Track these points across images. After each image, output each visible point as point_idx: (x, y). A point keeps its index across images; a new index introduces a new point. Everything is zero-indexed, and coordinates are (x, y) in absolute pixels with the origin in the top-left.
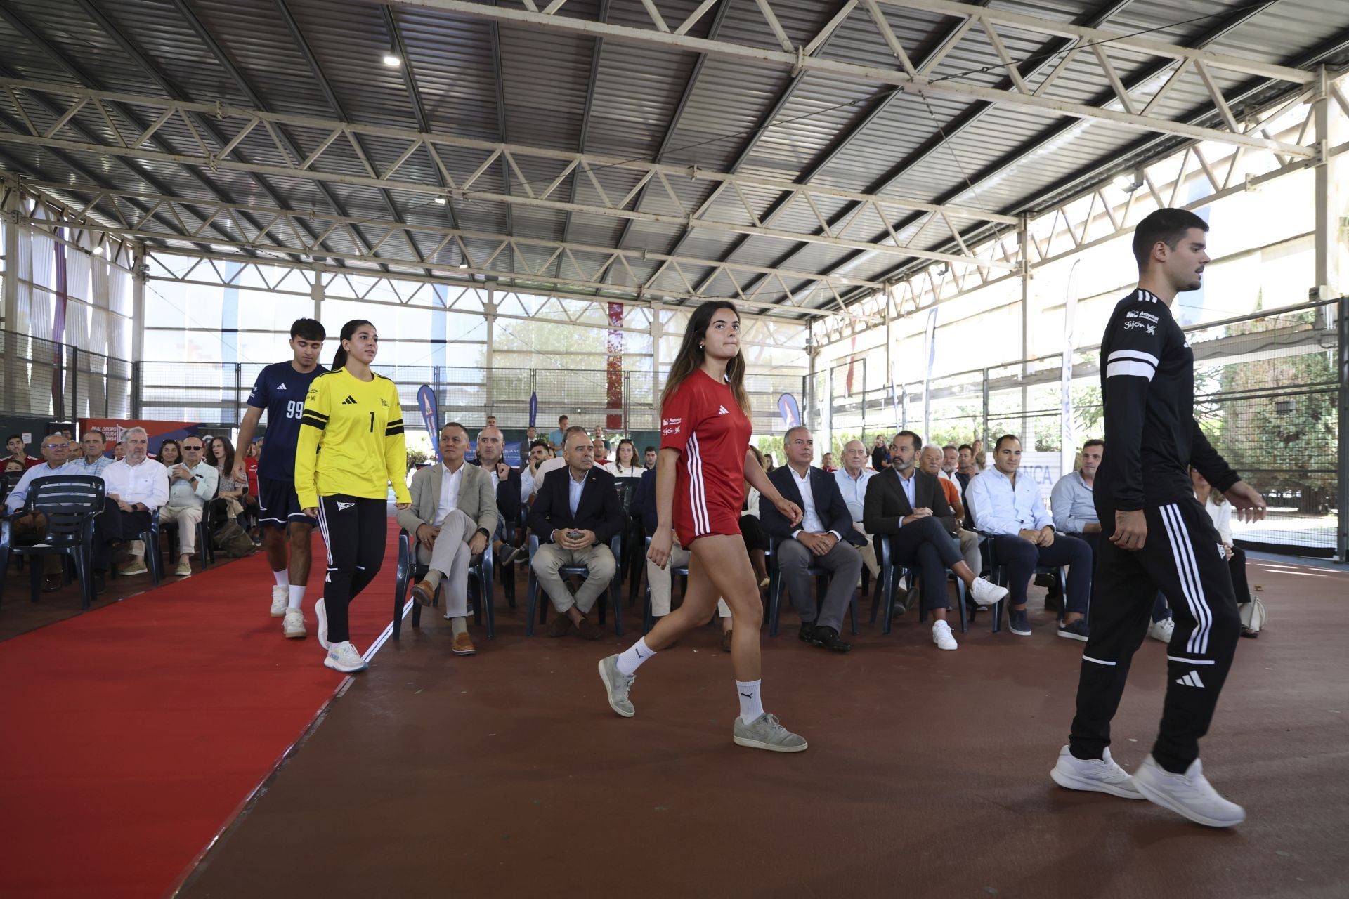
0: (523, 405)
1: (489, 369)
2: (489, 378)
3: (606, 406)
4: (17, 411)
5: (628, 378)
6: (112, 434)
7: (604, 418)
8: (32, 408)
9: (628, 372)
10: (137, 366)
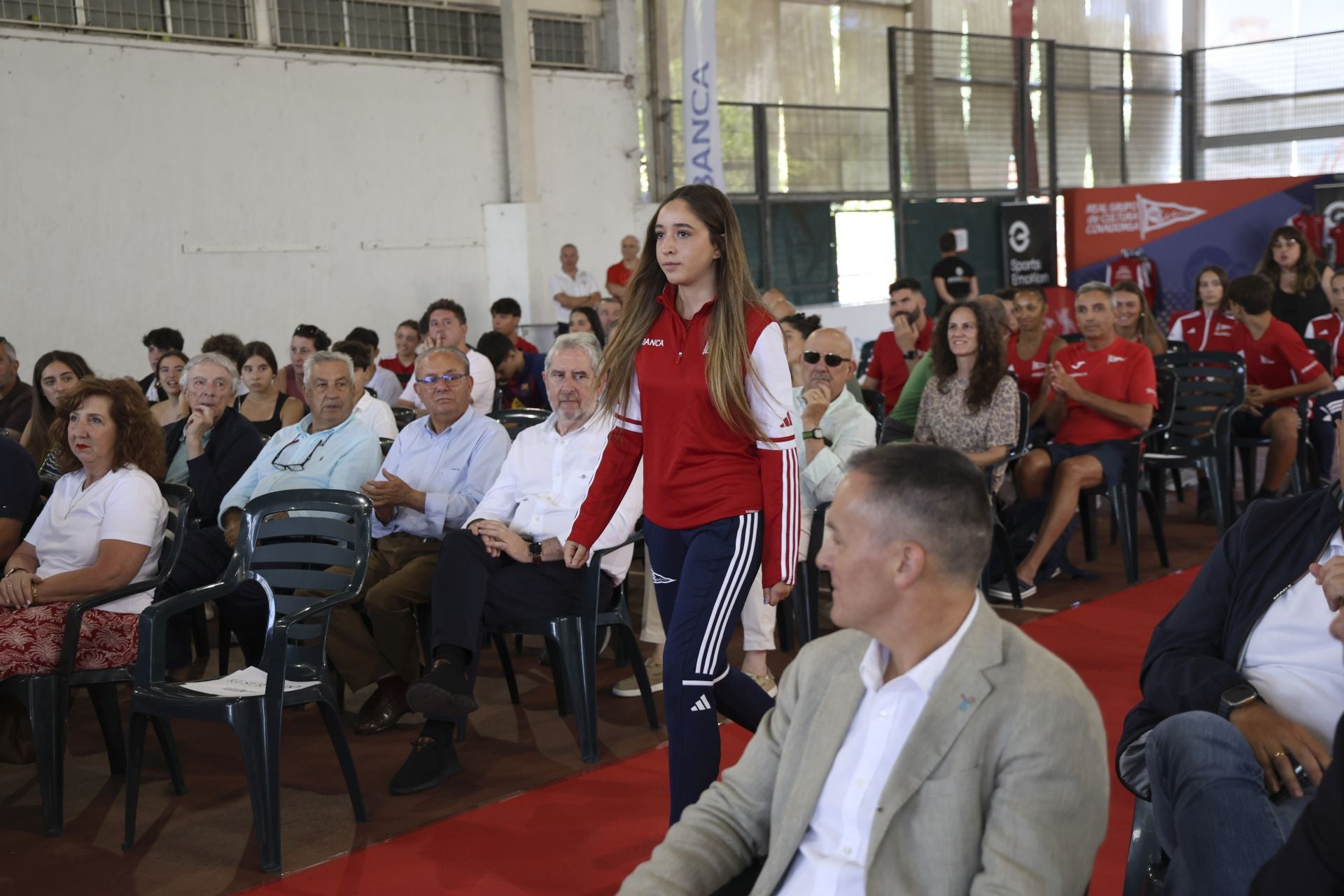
4: (940, 187)
6: (1129, 216)
8: (973, 179)
10: (1190, 61)
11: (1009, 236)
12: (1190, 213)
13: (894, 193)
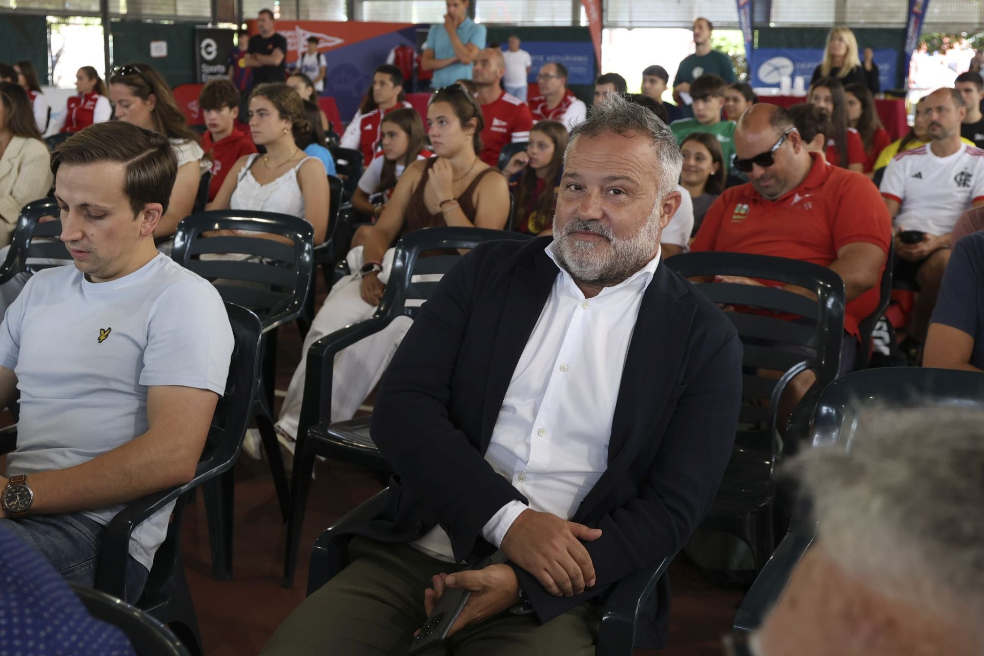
6: (290, 40)
8: (179, 8)
11: (200, 49)
12: (332, 41)
13: (104, 13)
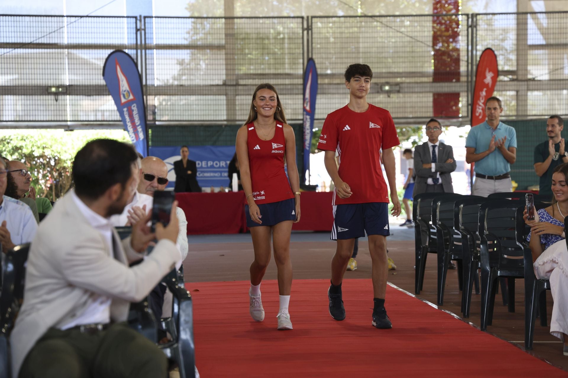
0: (287, 81)
1: (229, 18)
2: (230, 35)
3: (431, 79)
5: (473, 26)
7: (428, 100)
9: (474, 16)
